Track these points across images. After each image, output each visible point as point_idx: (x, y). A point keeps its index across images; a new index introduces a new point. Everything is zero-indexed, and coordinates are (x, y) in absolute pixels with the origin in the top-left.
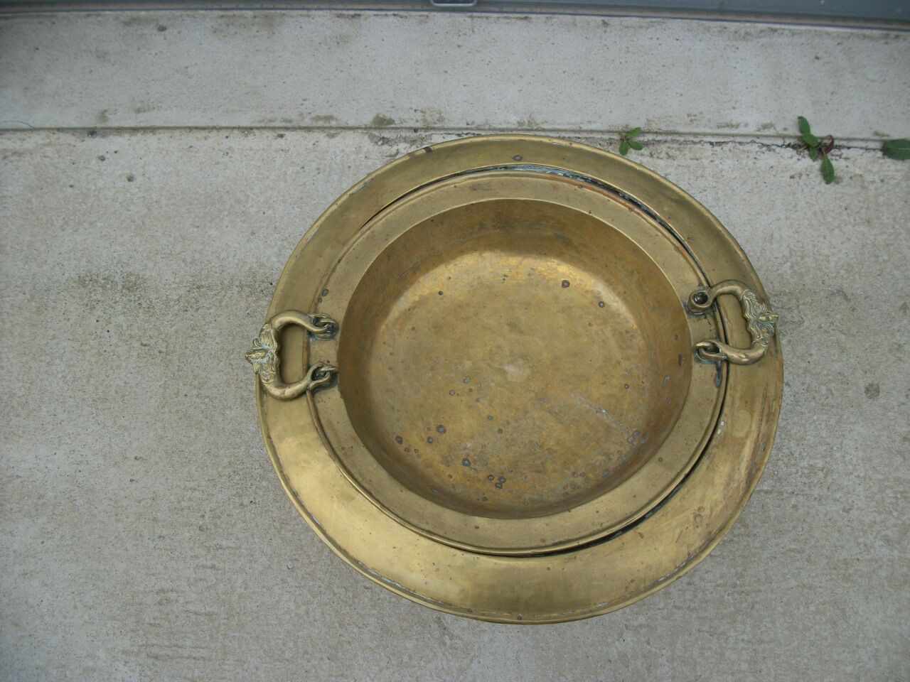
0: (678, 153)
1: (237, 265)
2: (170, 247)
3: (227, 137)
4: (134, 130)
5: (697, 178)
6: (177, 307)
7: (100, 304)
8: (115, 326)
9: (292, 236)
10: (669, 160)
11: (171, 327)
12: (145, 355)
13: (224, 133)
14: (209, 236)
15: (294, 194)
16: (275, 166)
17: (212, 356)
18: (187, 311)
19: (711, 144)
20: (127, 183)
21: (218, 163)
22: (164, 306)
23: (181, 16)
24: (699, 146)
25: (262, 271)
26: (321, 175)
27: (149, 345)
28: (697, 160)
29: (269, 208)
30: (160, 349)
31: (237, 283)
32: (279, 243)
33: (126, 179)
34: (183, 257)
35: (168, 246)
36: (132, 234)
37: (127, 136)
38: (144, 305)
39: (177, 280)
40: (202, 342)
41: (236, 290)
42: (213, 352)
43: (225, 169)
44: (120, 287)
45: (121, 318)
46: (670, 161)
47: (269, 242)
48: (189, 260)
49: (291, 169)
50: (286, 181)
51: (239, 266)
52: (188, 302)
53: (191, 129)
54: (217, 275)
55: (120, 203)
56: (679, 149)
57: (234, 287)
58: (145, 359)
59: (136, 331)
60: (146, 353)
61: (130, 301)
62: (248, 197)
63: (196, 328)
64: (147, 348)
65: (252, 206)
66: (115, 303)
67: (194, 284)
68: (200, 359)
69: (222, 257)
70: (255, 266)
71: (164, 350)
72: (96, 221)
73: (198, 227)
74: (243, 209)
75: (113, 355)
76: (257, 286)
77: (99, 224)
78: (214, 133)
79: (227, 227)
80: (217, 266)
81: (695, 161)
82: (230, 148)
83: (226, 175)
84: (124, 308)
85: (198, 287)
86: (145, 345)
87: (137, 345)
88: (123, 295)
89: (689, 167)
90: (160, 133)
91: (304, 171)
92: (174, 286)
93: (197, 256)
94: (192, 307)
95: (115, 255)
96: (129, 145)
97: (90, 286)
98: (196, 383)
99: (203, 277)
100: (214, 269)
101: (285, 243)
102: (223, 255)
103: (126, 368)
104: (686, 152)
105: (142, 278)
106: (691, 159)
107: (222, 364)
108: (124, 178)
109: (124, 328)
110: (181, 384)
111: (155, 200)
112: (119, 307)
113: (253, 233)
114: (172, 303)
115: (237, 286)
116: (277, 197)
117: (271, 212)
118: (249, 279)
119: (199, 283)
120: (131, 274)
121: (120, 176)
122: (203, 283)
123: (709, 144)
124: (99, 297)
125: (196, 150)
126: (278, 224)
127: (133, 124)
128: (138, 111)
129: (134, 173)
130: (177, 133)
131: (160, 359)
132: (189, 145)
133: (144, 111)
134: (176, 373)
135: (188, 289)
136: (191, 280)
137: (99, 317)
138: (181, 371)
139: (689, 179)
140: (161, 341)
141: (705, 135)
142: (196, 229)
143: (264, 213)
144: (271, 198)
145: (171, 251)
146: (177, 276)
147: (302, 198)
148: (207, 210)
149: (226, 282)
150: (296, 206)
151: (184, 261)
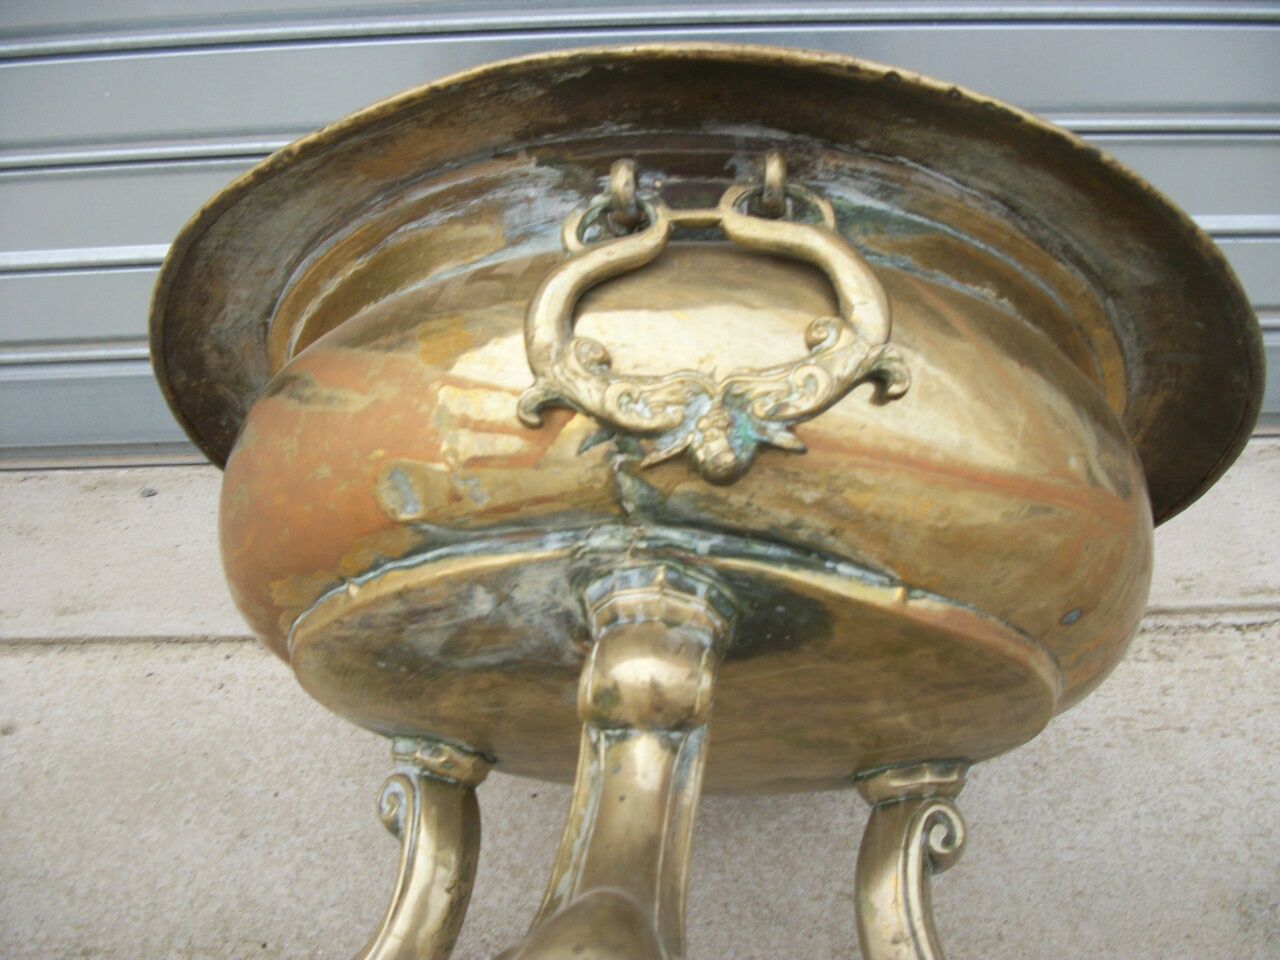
0: (1175, 649)
1: (192, 902)
2: (47, 864)
3: (228, 657)
4: (47, 644)
5: (1233, 689)
9: (331, 840)
10: (1161, 663)
13: (224, 649)
14: (142, 842)
19: (1238, 628)
21: (199, 703)
23: (189, 476)
24: (1213, 634)
25: (247, 916)
28: (1220, 657)
29: (290, 785)
31: (182, 944)
32: (300, 855)
34: (71, 884)
35: (43, 861)
37: (27, 656)
39: (42, 935)
43: (209, 713)
46: (1164, 665)
47: (276, 854)
48: (82, 891)
51: (196, 905)
53: (157, 641)
54: (138, 924)
56: (1174, 643)
62: (247, 764)
65: (253, 781)
67: (78, 945)
69: (158, 886)
70: (233, 904)
73: (122, 822)
74: (233, 787)
76: (229, 951)
78: (205, 648)
79: (187, 822)
80: (143, 904)
81: (1216, 661)
82: (231, 677)
83: (210, 724)
85: (87, 953)
89: (1208, 671)
90: (95, 651)
93: (103, 883)
96: (27, 672)
99: (104, 929)
100: (133, 912)
101: (313, 856)
102: (164, 881)
104: (1191, 645)
106: (1206, 658)
111: (45, 769)
113: (242, 836)
115: (179, 951)
116: (311, 763)
117: (292, 791)
118: (213, 935)
119: (89, 944)
122: (101, 943)
123: (1233, 630)
125: (158, 680)
126: (303, 816)
127: (43, 632)
128: (64, 612)
129: (19, 720)
130: (130, 649)
132: (148, 671)
133: (75, 613)
136: (73, 936)
139: (1217, 693)
141: (1222, 610)
142: (115, 828)
143: (276, 795)
144: (297, 765)
145: (47, 872)
146: (44, 925)
147: (365, 765)
148: (151, 789)
149: (155, 941)
150: (350, 779)
151: (70, 892)
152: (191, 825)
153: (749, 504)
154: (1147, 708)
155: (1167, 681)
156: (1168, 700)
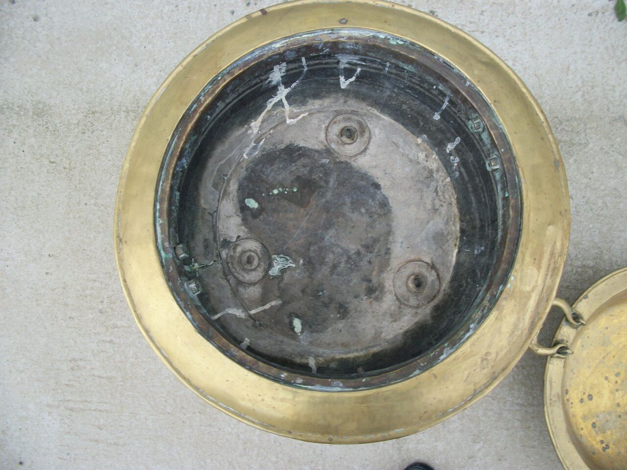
1: (124, 93)
5: (509, 14)
6: (76, 130)
7: (16, 128)
8: (28, 146)
9: (168, 67)
11: (72, 147)
12: (53, 171)
14: (101, 68)
15: (170, 30)
16: (154, 5)
17: (105, 171)
18: (84, 133)
20: (33, 23)
21: (107, 4)
22: (66, 129)
25: (144, 98)
26: (191, 12)
27: (55, 163)
29: (149, 43)
30: (65, 165)
31: (124, 109)
33: (32, 19)
34: (80, 87)
35: (68, 77)
36: (39, 68)
38: (51, 128)
39: (76, 107)
40: (98, 160)
41: (123, 114)
42: (106, 168)
44: (31, 114)
45: (33, 140)
48: (85, 89)
49: (167, 8)
50: (162, 18)
51: (125, 93)
52: (86, 125)
54: (108, 102)
55: (28, 41)
57: (122, 112)
58: (53, 174)
59: (46, 151)
60: (53, 169)
61: (39, 125)
63: (93, 148)
64: (54, 165)
65: (135, 41)
66: (28, 127)
68: (96, 173)
69: (111, 86)
70: (138, 93)
71: (67, 166)
72: (9, 57)
73: (92, 60)
74: (128, 44)
75: (29, 171)
77: (12, 60)
79: (115, 60)
83: (113, 14)
84: (35, 131)
85: (93, 113)
86: (53, 162)
87: (46, 162)
88: (34, 121)
91: (178, 10)
92: (74, 112)
93: (92, 86)
94: (88, 130)
95: (26, 86)
97: (8, 113)
98: (93, 194)
99: (97, 104)
102: (113, 85)
103: (39, 182)
105: (49, 105)
107: (113, 178)
108: (31, 18)
109: (36, 148)
110: (81, 195)
112: (31, 131)
114: (72, 127)
115: (124, 112)
117: (150, 46)
118: (134, 105)
119: (93, 109)
120: (40, 102)
121: (27, 17)
124: (15, 122)
126: (156, 57)
129: (39, 14)
131: (65, 174)
134: (78, 186)
135: (85, 114)
136: (87, 107)
137: (16, 139)
138: (82, 183)
139: (502, 15)
140: (65, 159)
142: (90, 63)
143: (145, 47)
144: (150, 34)
145: (71, 82)
146: (76, 103)
147: (176, 34)
148: (99, 45)
149: (115, 108)
150: (171, 40)
151: (81, 90)
152: (117, 61)
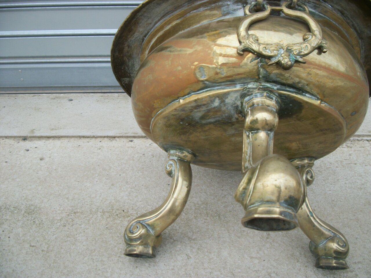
0: (352, 145)
2: (60, 192)
3: (100, 142)
4: (49, 137)
10: (348, 148)
13: (99, 139)
19: (368, 140)
23: (81, 96)
24: (361, 142)
28: (364, 147)
32: (129, 189)
37: (44, 141)
43: (98, 155)
46: (349, 149)
47: (123, 189)
53: (80, 137)
56: (352, 144)
62: (111, 168)
67: (72, 211)
76: (114, 212)
78: (94, 139)
80: (88, 201)
81: (363, 148)
82: (102, 146)
89: (361, 150)
90: (63, 140)
96: (44, 145)
100: (86, 203)
101: (133, 190)
104: (356, 144)
106: (360, 147)
111: (54, 169)
113: (113, 185)
116: (128, 168)
122: (78, 210)
123: (366, 141)
125: (82, 147)
127: (48, 134)
128: (52, 129)
130: (73, 139)
132: (78, 145)
133: (56, 130)
141: (363, 136)
153: (289, 76)
154: (346, 159)
155: (350, 152)
156: (351, 157)
